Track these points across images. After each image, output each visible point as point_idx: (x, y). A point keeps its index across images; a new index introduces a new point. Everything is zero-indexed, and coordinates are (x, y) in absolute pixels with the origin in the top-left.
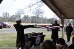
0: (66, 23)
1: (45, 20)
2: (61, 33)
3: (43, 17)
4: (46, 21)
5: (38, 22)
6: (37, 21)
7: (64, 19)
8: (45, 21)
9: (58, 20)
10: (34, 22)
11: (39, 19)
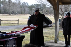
0: (63, 13)
1: (24, 7)
2: (54, 31)
3: (19, 2)
4: (27, 9)
5: (11, 11)
6: (8, 9)
7: (59, 4)
8: (24, 10)
9: (49, 7)
10: (2, 11)
11: (12, 6)
